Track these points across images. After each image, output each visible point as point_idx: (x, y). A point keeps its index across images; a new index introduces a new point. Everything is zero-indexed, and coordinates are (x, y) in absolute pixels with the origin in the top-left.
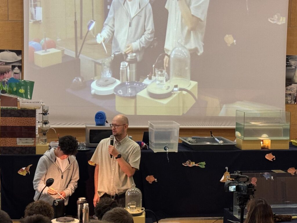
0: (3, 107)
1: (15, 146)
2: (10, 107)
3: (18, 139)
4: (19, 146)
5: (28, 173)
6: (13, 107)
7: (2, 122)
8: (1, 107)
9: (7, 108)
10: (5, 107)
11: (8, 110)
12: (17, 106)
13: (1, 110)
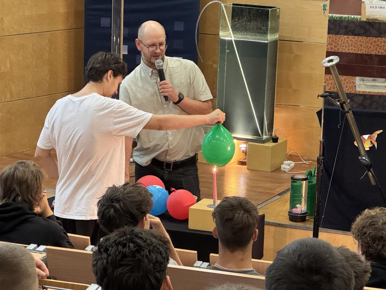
0: (334, 15)
1: (353, 92)
2: (347, 16)
3: (358, 78)
4: (360, 92)
5: (374, 145)
6: (353, 16)
7: (330, 44)
8: (330, 15)
9: (341, 17)
10: (338, 15)
11: (342, 21)
12: (360, 14)
13: (330, 21)
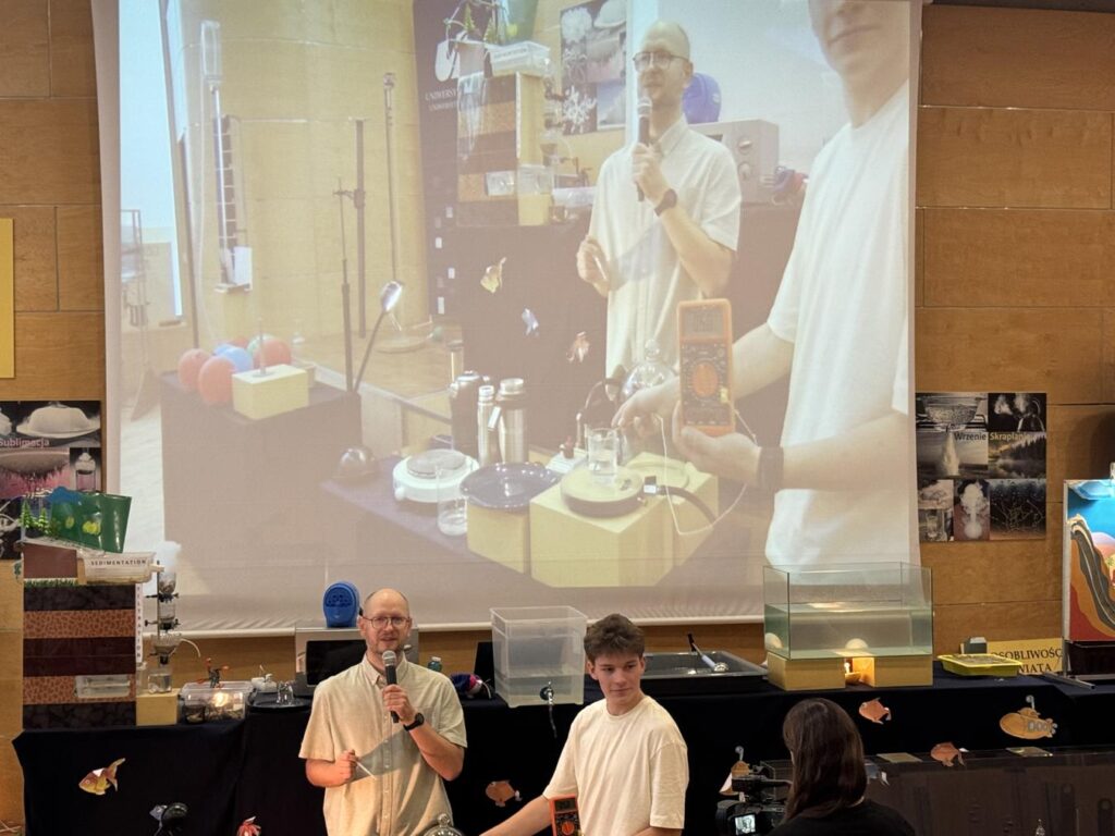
0: (33, 580)
1: (73, 701)
2: (53, 579)
3: (79, 679)
4: (83, 700)
5: (112, 786)
6: (64, 580)
7: (29, 627)
8: (26, 580)
9: (45, 582)
10: (39, 580)
11: (46, 588)
12: (76, 575)
13: (26, 590)
